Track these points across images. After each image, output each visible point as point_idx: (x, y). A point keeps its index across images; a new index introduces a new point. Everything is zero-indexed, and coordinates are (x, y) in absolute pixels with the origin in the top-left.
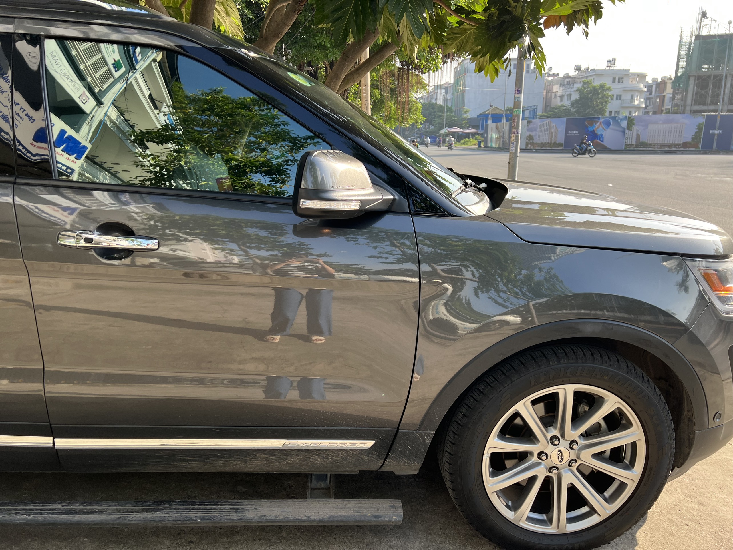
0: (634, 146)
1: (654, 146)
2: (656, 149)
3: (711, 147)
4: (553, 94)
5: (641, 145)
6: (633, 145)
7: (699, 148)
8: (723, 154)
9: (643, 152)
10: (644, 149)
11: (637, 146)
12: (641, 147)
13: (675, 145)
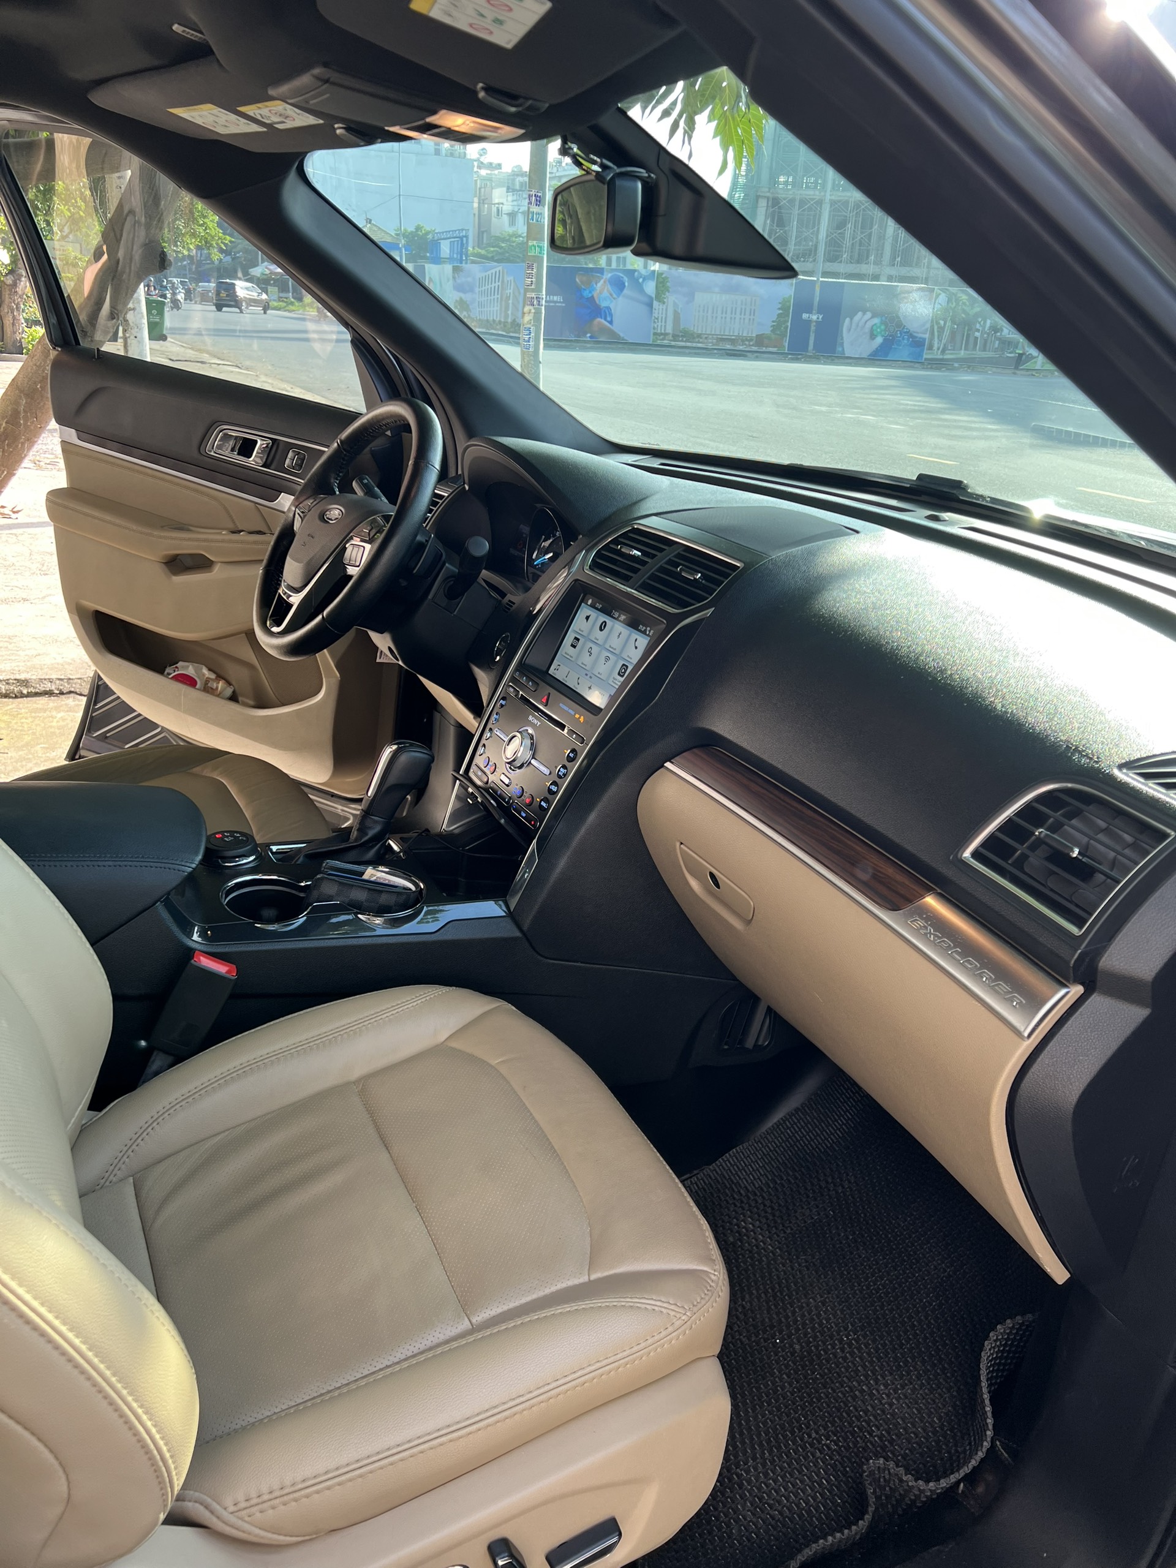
0: (671, 338)
1: (706, 338)
2: (710, 346)
3: (806, 349)
4: (494, 209)
5: (682, 336)
6: (666, 334)
7: (784, 347)
8: (825, 363)
9: (687, 351)
10: (689, 344)
11: (675, 337)
12: (682, 341)
13: (744, 340)
